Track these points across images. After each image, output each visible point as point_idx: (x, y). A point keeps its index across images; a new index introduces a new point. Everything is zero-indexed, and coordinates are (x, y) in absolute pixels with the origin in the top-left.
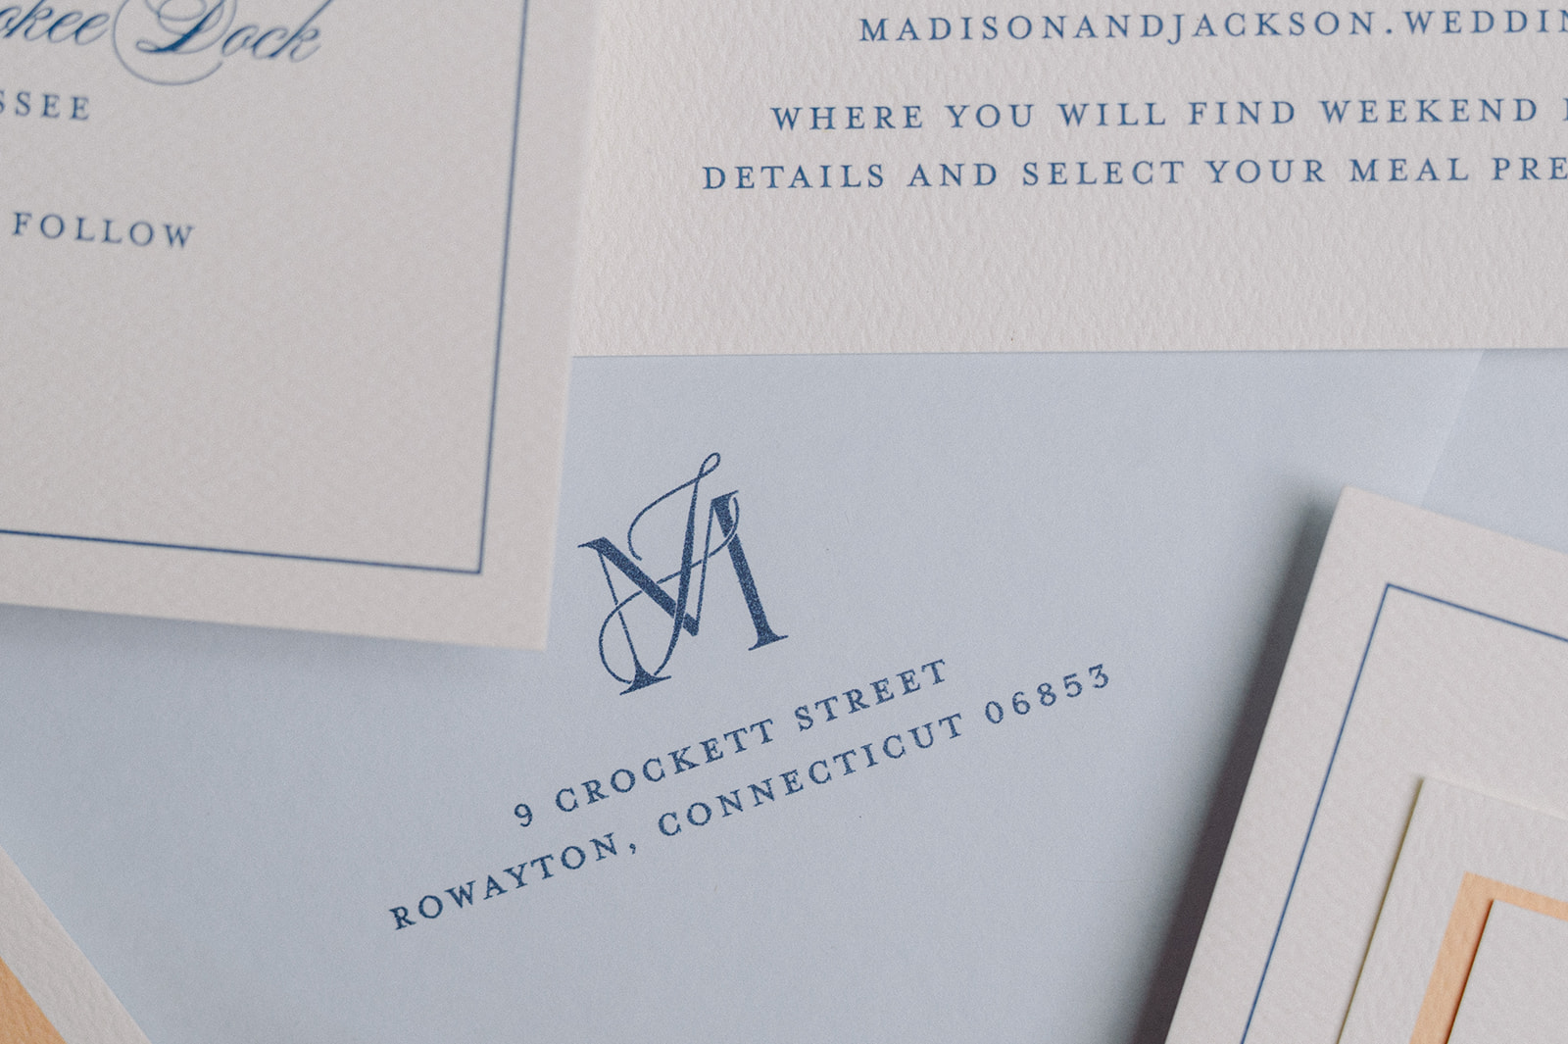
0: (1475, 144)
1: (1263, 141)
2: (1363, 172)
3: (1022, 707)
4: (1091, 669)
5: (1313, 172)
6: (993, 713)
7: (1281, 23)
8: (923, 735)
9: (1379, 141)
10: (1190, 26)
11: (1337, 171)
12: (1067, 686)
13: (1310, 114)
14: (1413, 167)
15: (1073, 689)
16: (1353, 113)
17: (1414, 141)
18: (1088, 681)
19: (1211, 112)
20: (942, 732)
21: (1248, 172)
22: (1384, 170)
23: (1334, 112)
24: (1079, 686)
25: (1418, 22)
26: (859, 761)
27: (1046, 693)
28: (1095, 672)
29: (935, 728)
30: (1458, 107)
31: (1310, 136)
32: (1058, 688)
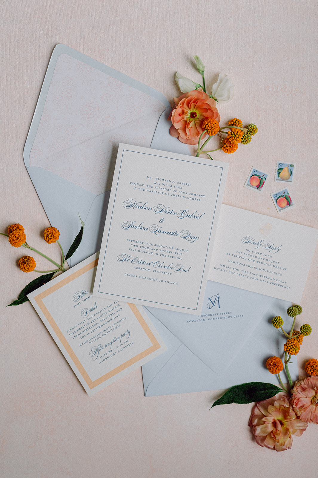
0: (270, 281)
1: (255, 276)
2: (261, 281)
5: (258, 280)
7: (258, 269)
9: (263, 279)
10: (252, 267)
11: (259, 280)
13: (258, 275)
14: (265, 281)
16: (262, 276)
17: (265, 279)
19: (252, 273)
21: (253, 278)
22: (263, 281)
23: (260, 276)
25: (268, 271)
30: (269, 278)
31: (258, 277)
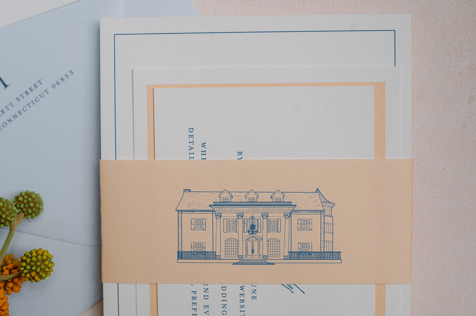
3: (59, 84)
4: (69, 72)
6: (54, 87)
8: (42, 95)
12: (66, 76)
15: (67, 77)
18: (69, 74)
20: (45, 93)
24: (68, 76)
26: (31, 104)
27: (62, 79)
28: (70, 72)
29: (44, 93)
32: (64, 78)
